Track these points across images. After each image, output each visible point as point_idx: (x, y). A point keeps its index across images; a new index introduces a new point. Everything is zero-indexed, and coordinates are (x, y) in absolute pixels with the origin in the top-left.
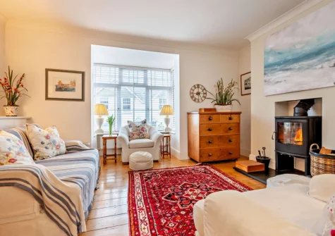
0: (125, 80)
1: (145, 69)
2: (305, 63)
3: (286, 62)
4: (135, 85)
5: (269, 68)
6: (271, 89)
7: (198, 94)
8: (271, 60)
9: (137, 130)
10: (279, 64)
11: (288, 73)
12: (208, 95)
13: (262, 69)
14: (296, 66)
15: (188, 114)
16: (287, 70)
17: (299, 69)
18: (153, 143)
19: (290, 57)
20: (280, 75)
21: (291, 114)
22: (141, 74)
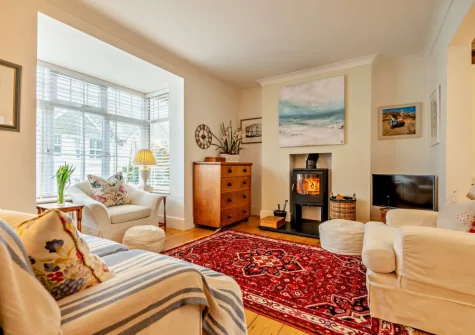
0: (62, 96)
1: (104, 84)
2: (320, 121)
3: (303, 117)
4: (85, 109)
5: (284, 119)
6: (286, 141)
7: (204, 137)
8: (287, 111)
9: (112, 191)
10: (295, 117)
11: (304, 127)
12: (214, 141)
13: (277, 119)
14: (311, 122)
15: (195, 164)
16: (303, 124)
17: (314, 126)
18: (149, 210)
19: (305, 113)
20: (295, 128)
21: (304, 166)
22: (94, 91)
